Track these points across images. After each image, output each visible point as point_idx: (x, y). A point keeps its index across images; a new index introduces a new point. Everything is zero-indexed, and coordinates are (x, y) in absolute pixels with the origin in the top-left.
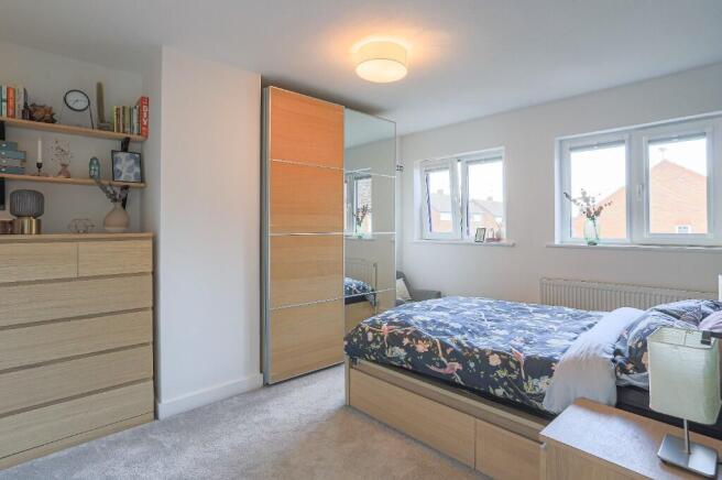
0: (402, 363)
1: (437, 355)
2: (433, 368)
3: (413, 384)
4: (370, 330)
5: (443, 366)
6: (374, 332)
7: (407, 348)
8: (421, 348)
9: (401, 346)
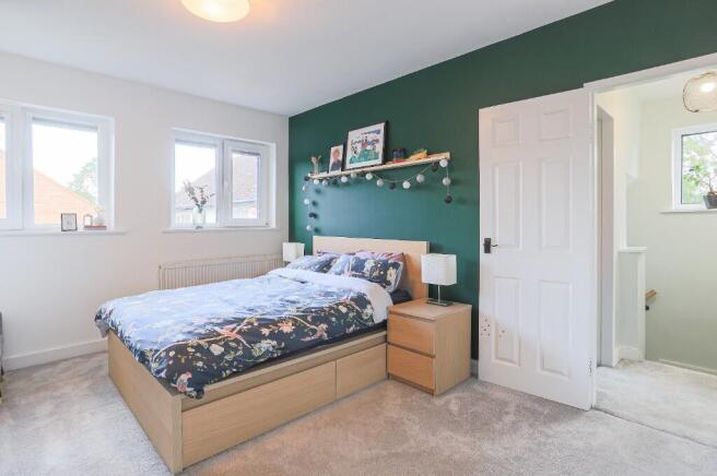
0: (272, 353)
1: (305, 327)
2: (308, 339)
3: (284, 368)
4: (210, 343)
5: (314, 331)
6: (216, 342)
7: (272, 336)
8: (287, 328)
9: (264, 337)
